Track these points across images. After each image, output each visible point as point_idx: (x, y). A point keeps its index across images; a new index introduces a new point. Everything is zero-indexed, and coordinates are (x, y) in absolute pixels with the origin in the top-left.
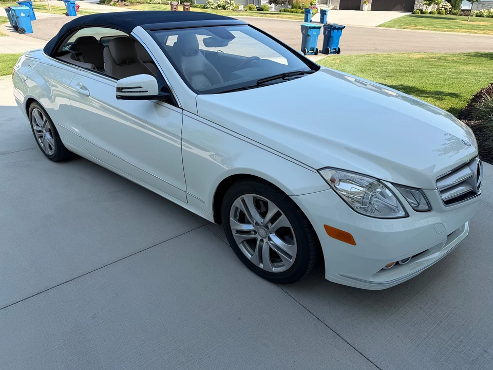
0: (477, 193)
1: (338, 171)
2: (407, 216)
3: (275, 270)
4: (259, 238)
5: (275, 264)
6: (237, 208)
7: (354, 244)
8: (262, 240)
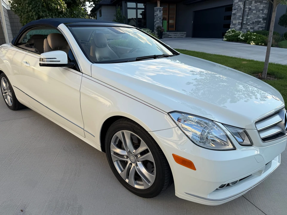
0: (285, 134)
1: (183, 114)
2: (234, 149)
3: (136, 186)
4: (129, 162)
5: (138, 182)
6: (117, 138)
7: (195, 169)
8: (131, 164)
